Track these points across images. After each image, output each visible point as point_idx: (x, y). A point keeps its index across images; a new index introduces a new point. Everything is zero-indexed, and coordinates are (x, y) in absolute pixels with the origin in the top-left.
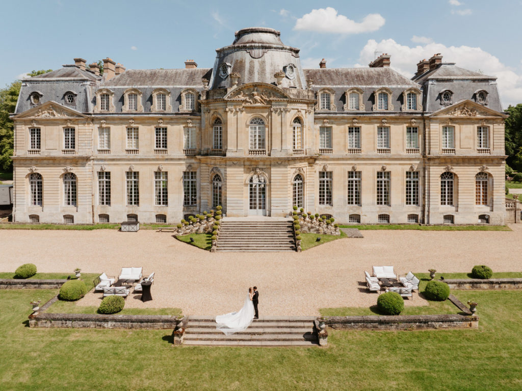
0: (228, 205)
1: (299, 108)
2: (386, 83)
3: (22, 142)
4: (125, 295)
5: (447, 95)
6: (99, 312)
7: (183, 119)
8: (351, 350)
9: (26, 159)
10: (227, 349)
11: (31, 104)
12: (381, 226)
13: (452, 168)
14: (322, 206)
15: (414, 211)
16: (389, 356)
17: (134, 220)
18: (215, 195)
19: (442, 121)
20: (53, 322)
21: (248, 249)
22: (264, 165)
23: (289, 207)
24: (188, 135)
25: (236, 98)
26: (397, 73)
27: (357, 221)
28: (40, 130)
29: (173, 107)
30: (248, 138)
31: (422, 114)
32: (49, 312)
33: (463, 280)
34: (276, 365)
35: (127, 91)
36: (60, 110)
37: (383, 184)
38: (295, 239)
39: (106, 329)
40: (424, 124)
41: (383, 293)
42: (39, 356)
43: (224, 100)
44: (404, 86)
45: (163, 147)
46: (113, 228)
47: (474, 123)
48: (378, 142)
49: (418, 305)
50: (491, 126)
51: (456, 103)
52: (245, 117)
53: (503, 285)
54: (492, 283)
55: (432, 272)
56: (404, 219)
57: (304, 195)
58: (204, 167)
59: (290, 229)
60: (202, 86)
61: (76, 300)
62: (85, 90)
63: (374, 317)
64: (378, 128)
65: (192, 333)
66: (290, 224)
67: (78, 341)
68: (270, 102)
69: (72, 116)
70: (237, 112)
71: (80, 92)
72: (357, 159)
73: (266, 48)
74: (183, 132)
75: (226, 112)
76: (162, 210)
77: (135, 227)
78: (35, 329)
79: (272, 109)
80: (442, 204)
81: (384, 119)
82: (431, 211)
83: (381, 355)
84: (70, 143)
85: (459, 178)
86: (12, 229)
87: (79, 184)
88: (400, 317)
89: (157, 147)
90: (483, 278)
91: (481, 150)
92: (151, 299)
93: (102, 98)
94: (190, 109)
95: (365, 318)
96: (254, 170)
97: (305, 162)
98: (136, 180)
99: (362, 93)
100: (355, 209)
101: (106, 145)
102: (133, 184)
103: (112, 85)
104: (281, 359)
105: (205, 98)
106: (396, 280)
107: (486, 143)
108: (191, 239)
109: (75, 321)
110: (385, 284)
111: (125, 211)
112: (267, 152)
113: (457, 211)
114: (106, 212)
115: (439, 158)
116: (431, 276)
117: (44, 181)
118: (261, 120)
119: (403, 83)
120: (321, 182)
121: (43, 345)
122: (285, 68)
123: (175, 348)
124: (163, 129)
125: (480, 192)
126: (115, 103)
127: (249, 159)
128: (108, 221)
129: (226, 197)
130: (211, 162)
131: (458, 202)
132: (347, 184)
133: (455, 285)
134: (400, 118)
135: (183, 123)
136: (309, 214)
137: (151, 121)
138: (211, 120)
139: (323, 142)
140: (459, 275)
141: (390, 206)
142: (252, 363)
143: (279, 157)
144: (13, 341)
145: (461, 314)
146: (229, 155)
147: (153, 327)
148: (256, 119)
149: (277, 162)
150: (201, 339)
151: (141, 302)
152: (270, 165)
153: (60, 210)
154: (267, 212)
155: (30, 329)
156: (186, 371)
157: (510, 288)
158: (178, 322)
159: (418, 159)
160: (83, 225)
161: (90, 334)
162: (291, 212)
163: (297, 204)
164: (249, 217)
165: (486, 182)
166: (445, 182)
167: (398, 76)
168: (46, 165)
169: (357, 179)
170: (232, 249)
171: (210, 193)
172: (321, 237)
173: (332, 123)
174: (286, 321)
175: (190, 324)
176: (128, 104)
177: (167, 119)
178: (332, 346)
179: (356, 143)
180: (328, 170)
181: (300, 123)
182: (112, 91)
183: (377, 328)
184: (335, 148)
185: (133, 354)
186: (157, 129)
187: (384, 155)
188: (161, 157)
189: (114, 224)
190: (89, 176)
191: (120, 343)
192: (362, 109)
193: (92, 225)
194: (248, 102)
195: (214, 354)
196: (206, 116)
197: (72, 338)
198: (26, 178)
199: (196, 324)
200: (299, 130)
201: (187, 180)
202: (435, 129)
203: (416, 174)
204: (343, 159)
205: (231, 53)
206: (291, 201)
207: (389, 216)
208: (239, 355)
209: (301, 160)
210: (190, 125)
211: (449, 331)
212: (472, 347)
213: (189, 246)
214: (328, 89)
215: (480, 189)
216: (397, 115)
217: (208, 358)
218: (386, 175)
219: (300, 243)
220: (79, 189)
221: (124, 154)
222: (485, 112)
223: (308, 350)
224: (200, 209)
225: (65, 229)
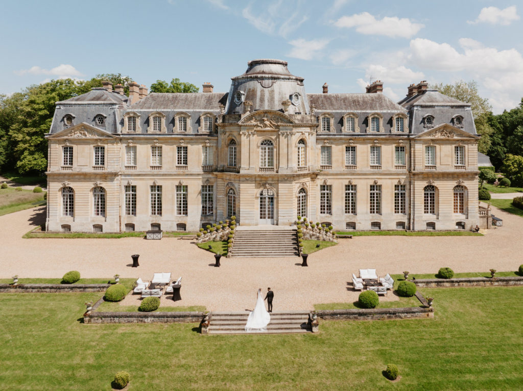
0: (241, 215)
1: (303, 131)
2: (378, 108)
3: (55, 159)
4: (159, 296)
5: (430, 119)
6: (140, 310)
7: (202, 139)
8: (336, 335)
9: (59, 175)
10: (242, 336)
11: (65, 125)
12: (374, 232)
13: (433, 182)
14: (323, 215)
15: (401, 219)
16: (363, 339)
17: (157, 229)
18: (230, 206)
19: (425, 142)
20: (103, 318)
21: (258, 255)
22: (273, 180)
23: (294, 217)
24: (206, 153)
25: (249, 123)
26: (389, 99)
27: (353, 228)
28: (72, 148)
29: (193, 128)
30: (258, 157)
31: (409, 135)
32: (99, 311)
33: (431, 280)
34: (280, 347)
35: (152, 115)
36: (92, 131)
37: (375, 195)
38: (298, 246)
39: (146, 324)
40: (410, 144)
41: (365, 291)
42: (98, 344)
43: (238, 124)
44: (393, 111)
45: (184, 163)
46: (139, 237)
47: (452, 144)
48: (371, 159)
49: (391, 300)
50: (466, 146)
51: (437, 126)
52: (257, 139)
53: (461, 284)
54: (453, 282)
55: (406, 274)
56: (393, 226)
57: (307, 206)
58: (220, 182)
59: (294, 237)
60: (218, 110)
61: (119, 301)
62: (114, 113)
63: (356, 310)
64: (371, 147)
65: (215, 325)
66: (294, 232)
67: (125, 333)
68: (277, 127)
69: (102, 136)
70: (250, 135)
71: (109, 115)
72: (353, 174)
73: (275, 78)
74: (201, 151)
75: (240, 135)
76: (182, 219)
77: (159, 236)
78: (89, 325)
79: (280, 133)
80: (425, 212)
81: (376, 140)
82: (416, 219)
83: (357, 339)
84: (100, 160)
85: (440, 191)
86: (47, 238)
87: (108, 197)
88: (375, 310)
89: (178, 163)
90: (446, 278)
91: (458, 167)
92: (181, 299)
93: (129, 120)
94: (208, 131)
95: (349, 311)
96: (264, 185)
97: (308, 177)
98: (159, 193)
99: (357, 117)
100: (350, 217)
101: (132, 161)
102: (157, 197)
103: (138, 108)
104: (283, 343)
105: (221, 121)
106: (377, 281)
107: (462, 160)
108: (210, 246)
109: (121, 317)
110: (367, 283)
111: (149, 221)
112: (275, 170)
113: (438, 219)
114: (132, 221)
115: (422, 173)
116: (405, 276)
117: (76, 195)
118: (270, 142)
119: (392, 109)
120: (322, 194)
121: (98, 337)
122: (291, 97)
123: (203, 336)
124: (184, 148)
125: (457, 202)
126: (141, 125)
127: (259, 176)
128: (134, 230)
129: (239, 208)
130: (226, 177)
131: (439, 211)
132: (344, 195)
133: (424, 284)
134: (390, 138)
135: (201, 143)
136: (311, 223)
137: (173, 141)
138: (226, 141)
139: (324, 159)
140: (429, 276)
141: (381, 215)
142: (262, 346)
143: (285, 174)
144: (73, 334)
145: (421, 307)
146: (242, 172)
147: (184, 321)
148: (266, 141)
149: (284, 179)
150: (222, 330)
151: (173, 301)
152: (278, 181)
153: (90, 220)
154: (275, 221)
155: (85, 324)
156: (212, 353)
157: (467, 286)
158: (205, 316)
159: (405, 174)
160: (111, 233)
161: (134, 327)
162: (296, 222)
163: (301, 214)
164: (259, 226)
165: (463, 194)
166: (428, 194)
167: (389, 101)
168: (77, 180)
169: (353, 191)
170: (245, 255)
171: (225, 205)
172: (320, 244)
173: (332, 143)
174: (288, 314)
175: (213, 318)
176: (153, 125)
177: (187, 139)
178: (322, 333)
179: (352, 160)
180: (328, 184)
181: (304, 144)
182: (139, 114)
183: (357, 318)
184: (334, 165)
185: (171, 342)
186: (178, 148)
187: (376, 170)
188: (182, 173)
189: (140, 232)
190: (117, 189)
191: (159, 334)
192: (358, 131)
193: (120, 233)
194: (258, 126)
195: (233, 340)
196: (222, 137)
197: (120, 331)
198: (59, 191)
199: (218, 318)
200: (303, 149)
201: (205, 193)
202: (419, 148)
203: (403, 187)
204: (341, 174)
205: (244, 82)
206: (296, 211)
207: (380, 223)
208: (252, 341)
209: (304, 176)
210: (208, 145)
211: (412, 321)
212: (426, 332)
213: (208, 252)
214: (329, 114)
215: (457, 200)
216: (387, 136)
217: (228, 343)
218: (378, 188)
219: (302, 250)
220: (108, 202)
221: (148, 170)
222: (461, 135)
223: (304, 335)
224: (216, 219)
225: (95, 238)
